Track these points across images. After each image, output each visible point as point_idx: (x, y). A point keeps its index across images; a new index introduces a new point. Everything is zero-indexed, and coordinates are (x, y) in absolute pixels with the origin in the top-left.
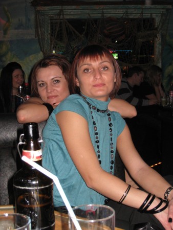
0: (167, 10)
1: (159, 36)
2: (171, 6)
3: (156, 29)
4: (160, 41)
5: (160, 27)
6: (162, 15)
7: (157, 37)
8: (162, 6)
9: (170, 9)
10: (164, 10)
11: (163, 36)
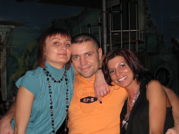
0: (11, 29)
1: (4, 50)
2: (14, 26)
3: (2, 44)
4: (5, 54)
5: (5, 43)
6: (7, 33)
7: (2, 51)
8: (7, 26)
9: (14, 29)
10: (8, 29)
11: (8, 50)
